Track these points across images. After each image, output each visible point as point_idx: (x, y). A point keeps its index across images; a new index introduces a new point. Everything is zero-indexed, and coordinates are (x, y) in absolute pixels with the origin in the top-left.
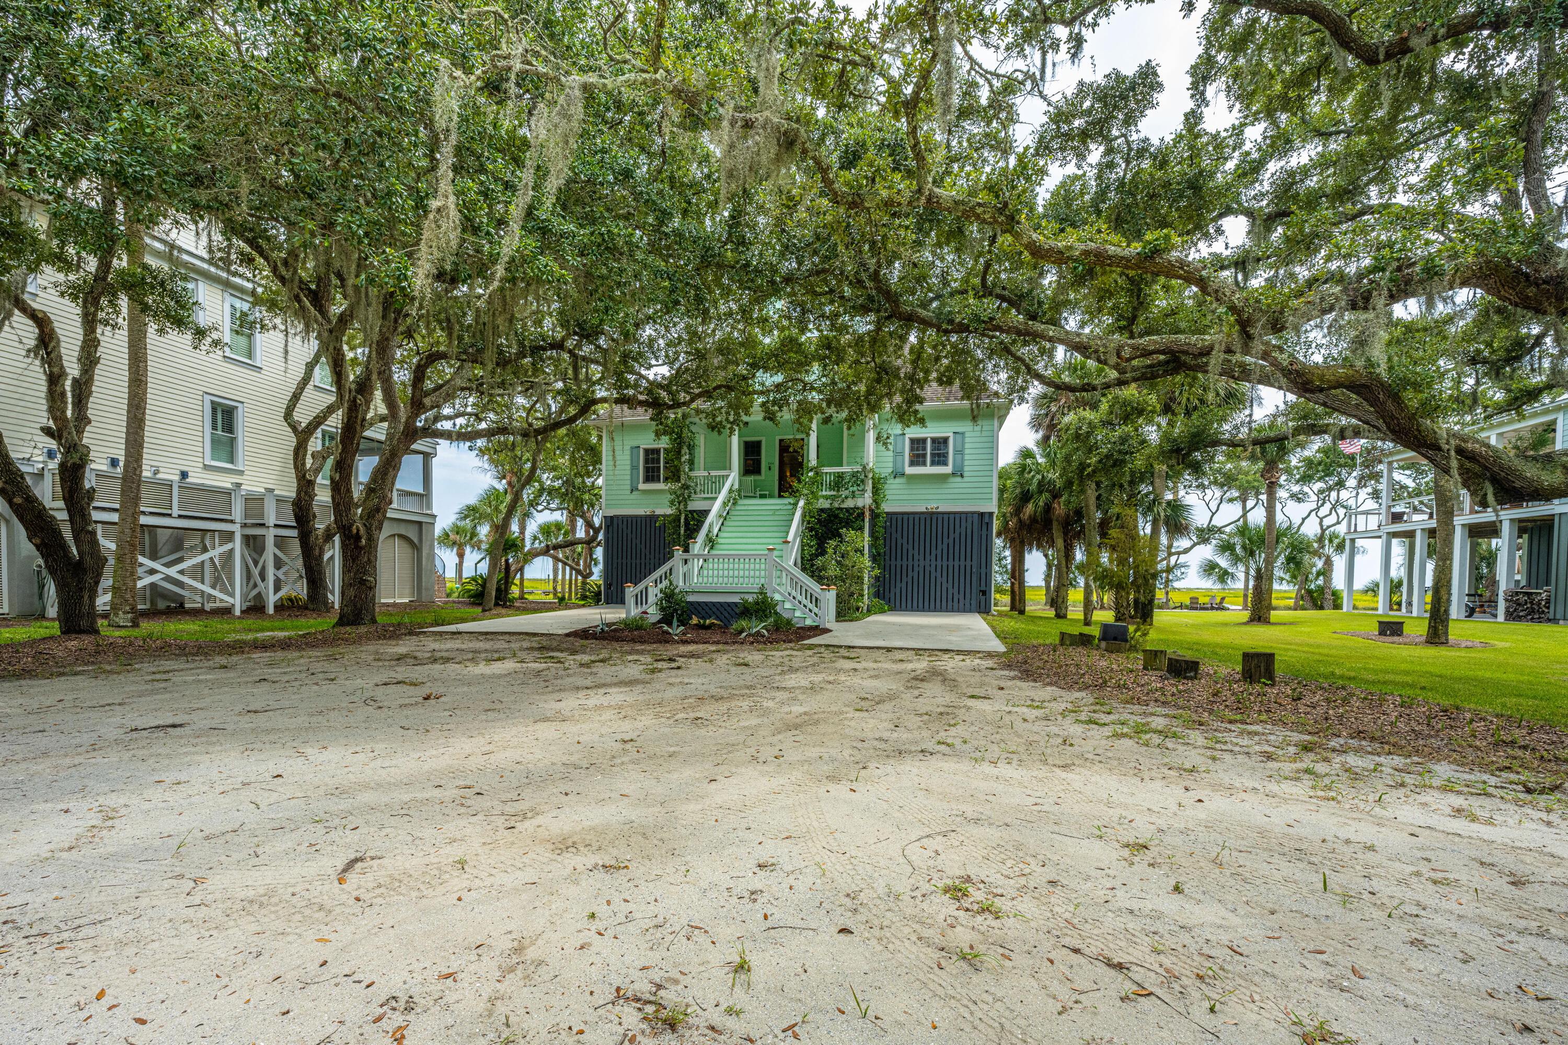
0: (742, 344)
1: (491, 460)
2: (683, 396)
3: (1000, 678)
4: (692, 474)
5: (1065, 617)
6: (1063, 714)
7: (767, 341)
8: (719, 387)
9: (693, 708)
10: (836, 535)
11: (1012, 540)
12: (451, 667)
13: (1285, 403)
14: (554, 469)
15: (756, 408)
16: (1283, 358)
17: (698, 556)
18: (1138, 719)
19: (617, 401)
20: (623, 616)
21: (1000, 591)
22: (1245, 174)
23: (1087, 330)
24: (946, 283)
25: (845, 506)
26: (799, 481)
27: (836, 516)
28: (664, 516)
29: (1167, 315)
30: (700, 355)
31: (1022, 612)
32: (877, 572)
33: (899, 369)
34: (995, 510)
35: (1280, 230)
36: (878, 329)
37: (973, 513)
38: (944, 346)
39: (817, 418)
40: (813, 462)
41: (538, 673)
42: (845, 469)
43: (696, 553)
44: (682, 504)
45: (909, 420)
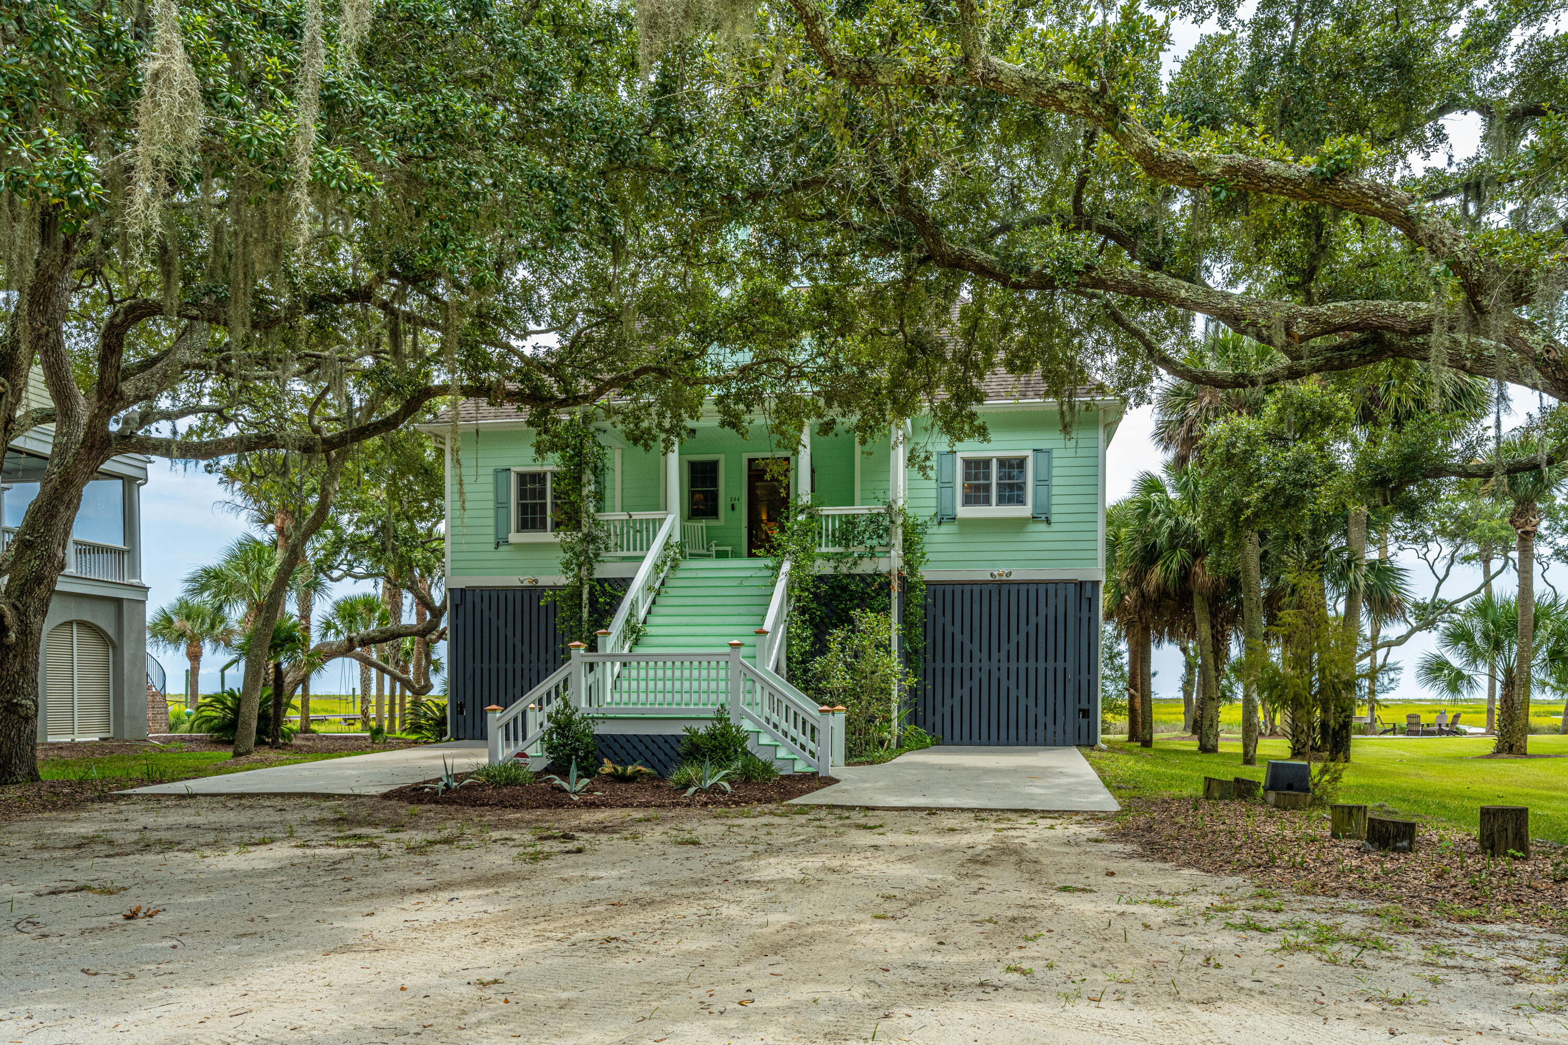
0: (681, 299)
1: (247, 491)
2: (583, 385)
3: (1109, 856)
4: (601, 517)
5: (1214, 750)
6: (1207, 914)
7: (725, 293)
8: (644, 370)
9: (601, 920)
10: (845, 620)
11: (1130, 625)
12: (176, 857)
13: (1542, 408)
14: (360, 506)
15: (708, 405)
16: (1535, 341)
17: (613, 657)
18: (1322, 919)
19: (467, 392)
20: (485, 761)
21: (1113, 708)
22: (1476, 46)
23: (1241, 288)
24: (1016, 204)
25: (858, 570)
26: (783, 530)
27: (844, 589)
28: (554, 588)
29: (1361, 267)
30: (611, 317)
31: (1147, 743)
32: (912, 680)
33: (943, 344)
34: (1102, 578)
35: (1531, 136)
36: (908, 280)
37: (1066, 582)
38: (1016, 308)
39: (809, 425)
40: (805, 497)
41: (333, 866)
42: (859, 509)
43: (608, 651)
44: (584, 568)
45: (962, 429)
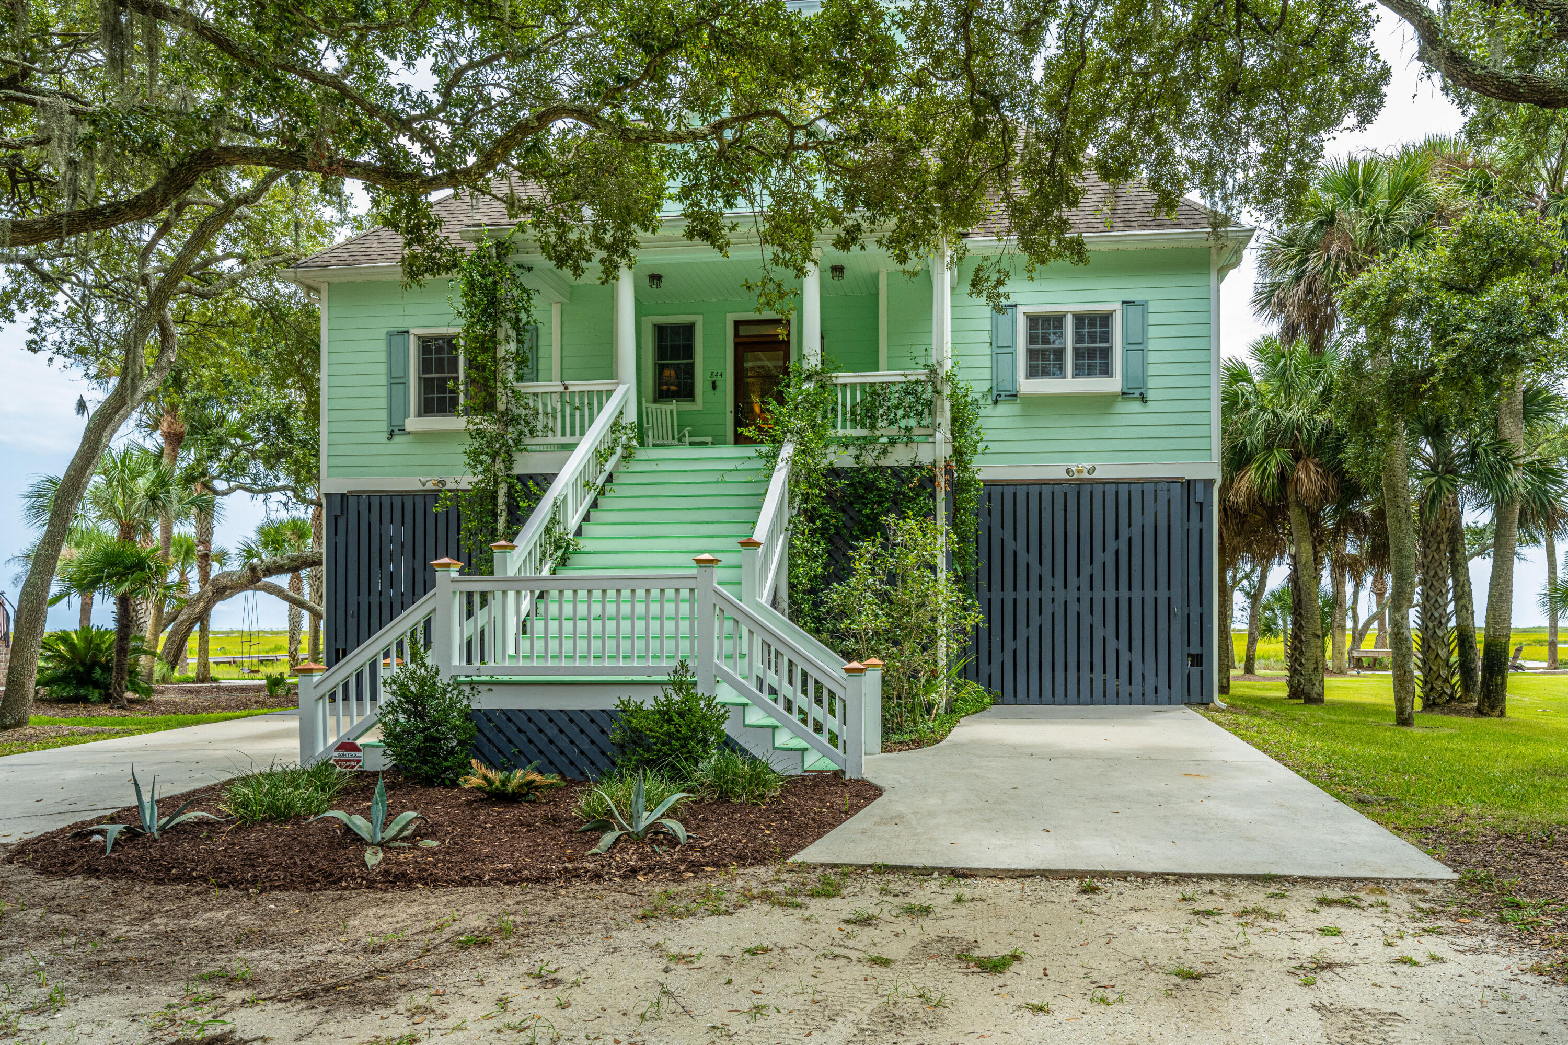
4: (525, 388)
10: (874, 529)
17: (518, 583)
25: (888, 461)
26: (781, 402)
27: (870, 486)
32: (972, 616)
34: (1217, 475)
37: (1169, 481)
39: (822, 240)
40: (813, 361)
42: (887, 375)
43: (511, 572)
44: (499, 460)
45: (1046, 246)
